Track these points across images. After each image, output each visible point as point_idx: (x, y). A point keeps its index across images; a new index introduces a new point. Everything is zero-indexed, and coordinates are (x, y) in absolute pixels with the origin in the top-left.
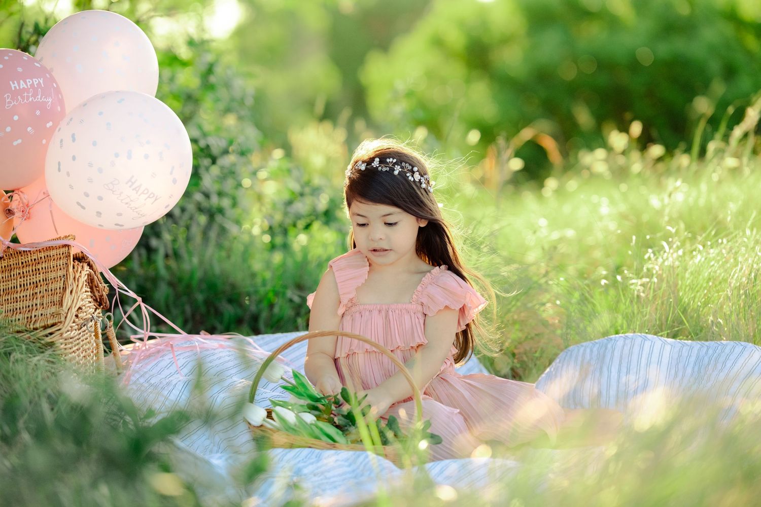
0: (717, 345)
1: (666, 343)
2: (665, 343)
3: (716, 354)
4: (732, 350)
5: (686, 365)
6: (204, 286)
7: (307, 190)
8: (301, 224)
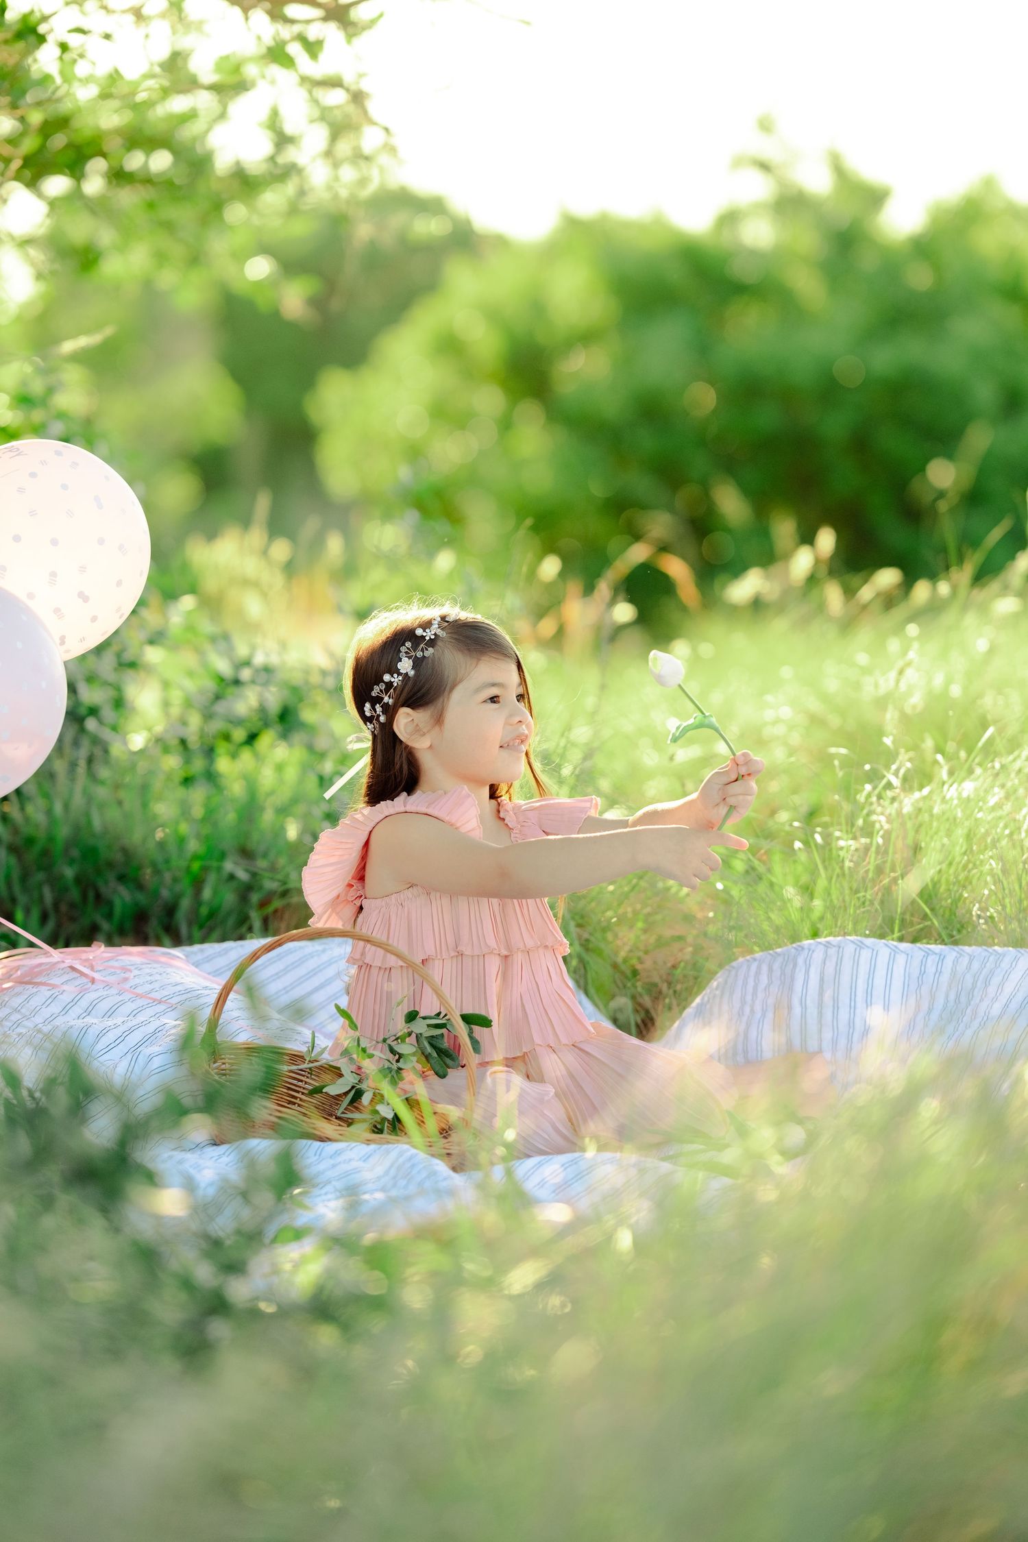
0: (986, 953)
1: (897, 950)
2: (895, 951)
3: (985, 970)
4: (1014, 964)
5: (934, 989)
6: (75, 853)
7: (246, 674)
8: (239, 735)
